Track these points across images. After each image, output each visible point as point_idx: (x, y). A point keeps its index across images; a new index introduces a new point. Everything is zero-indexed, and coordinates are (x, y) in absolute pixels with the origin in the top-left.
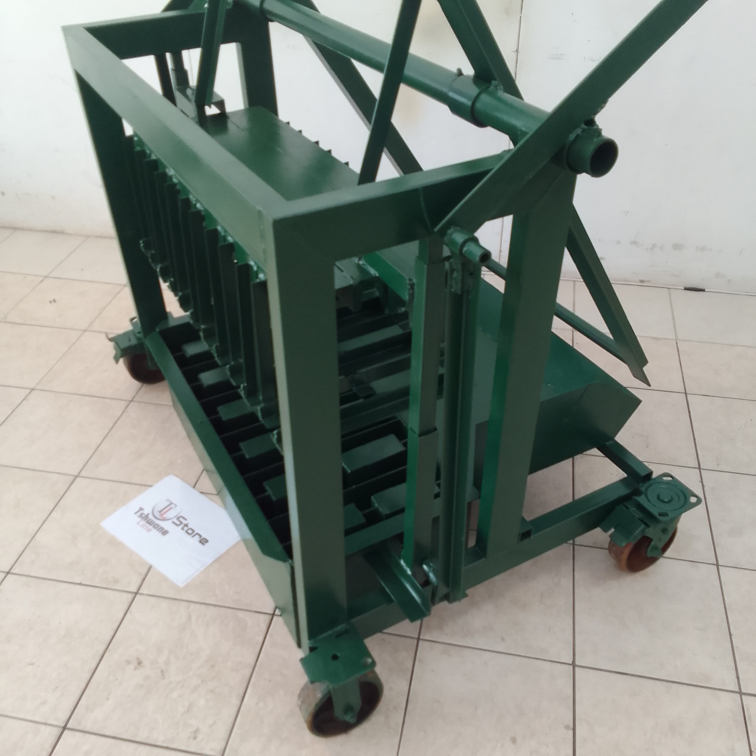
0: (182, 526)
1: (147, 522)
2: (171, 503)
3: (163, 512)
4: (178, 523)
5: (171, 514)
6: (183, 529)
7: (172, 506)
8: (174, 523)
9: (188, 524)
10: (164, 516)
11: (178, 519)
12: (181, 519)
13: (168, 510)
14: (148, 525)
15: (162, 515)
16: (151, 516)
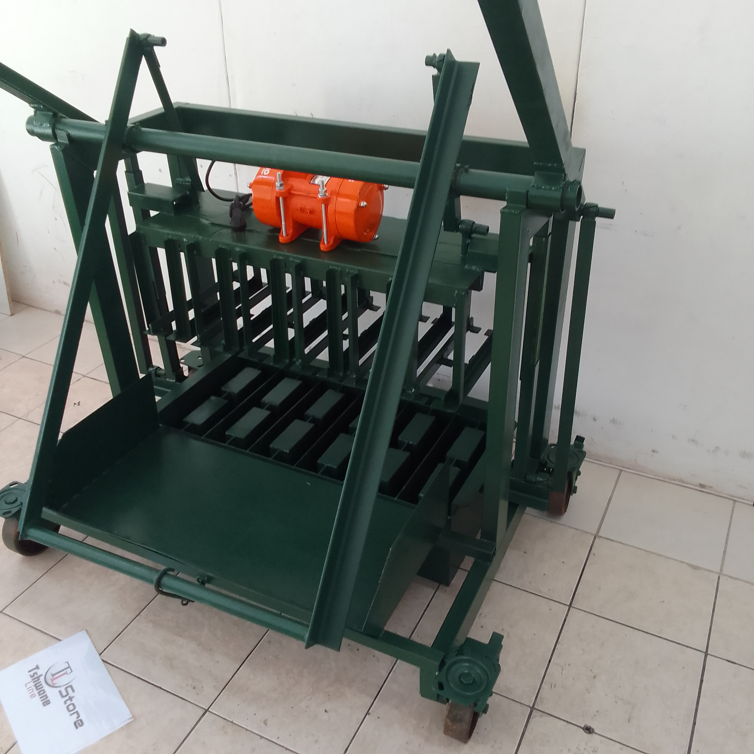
0: (67, 698)
1: (35, 685)
2: (69, 667)
3: (55, 677)
4: (64, 693)
5: (62, 681)
6: (65, 702)
7: (68, 671)
8: (60, 692)
9: (73, 697)
10: (55, 682)
11: (66, 689)
12: (69, 690)
13: (61, 676)
14: (34, 688)
15: (52, 680)
16: (42, 679)
